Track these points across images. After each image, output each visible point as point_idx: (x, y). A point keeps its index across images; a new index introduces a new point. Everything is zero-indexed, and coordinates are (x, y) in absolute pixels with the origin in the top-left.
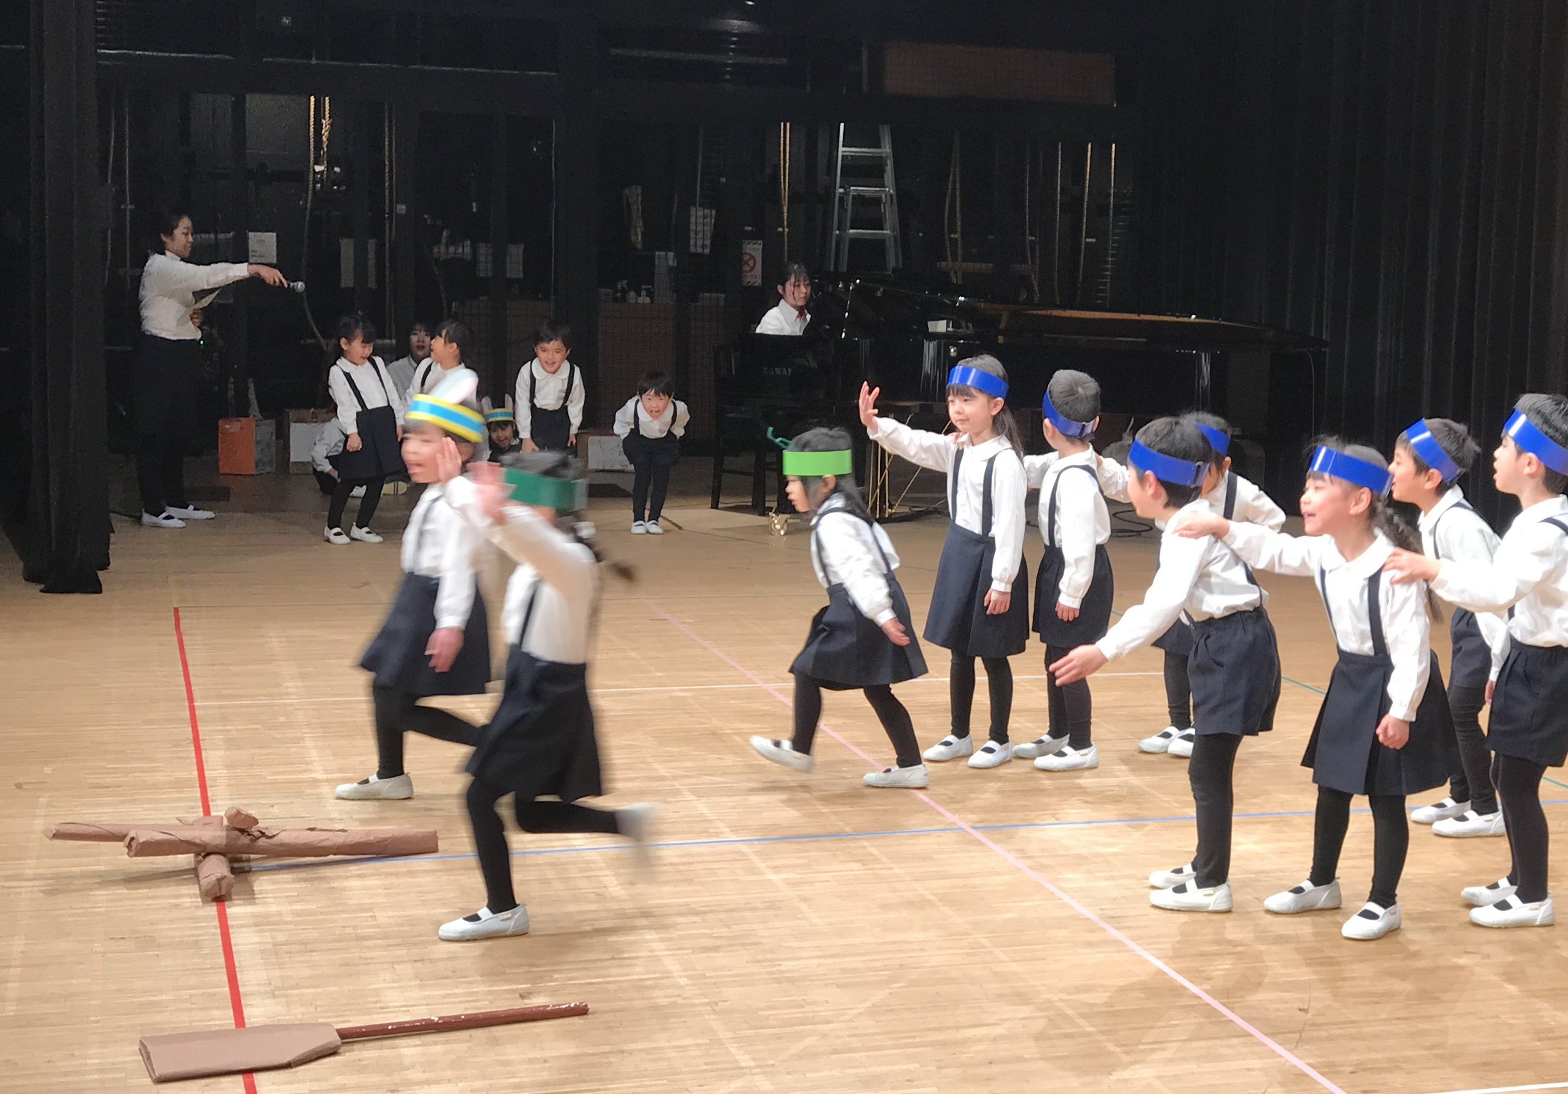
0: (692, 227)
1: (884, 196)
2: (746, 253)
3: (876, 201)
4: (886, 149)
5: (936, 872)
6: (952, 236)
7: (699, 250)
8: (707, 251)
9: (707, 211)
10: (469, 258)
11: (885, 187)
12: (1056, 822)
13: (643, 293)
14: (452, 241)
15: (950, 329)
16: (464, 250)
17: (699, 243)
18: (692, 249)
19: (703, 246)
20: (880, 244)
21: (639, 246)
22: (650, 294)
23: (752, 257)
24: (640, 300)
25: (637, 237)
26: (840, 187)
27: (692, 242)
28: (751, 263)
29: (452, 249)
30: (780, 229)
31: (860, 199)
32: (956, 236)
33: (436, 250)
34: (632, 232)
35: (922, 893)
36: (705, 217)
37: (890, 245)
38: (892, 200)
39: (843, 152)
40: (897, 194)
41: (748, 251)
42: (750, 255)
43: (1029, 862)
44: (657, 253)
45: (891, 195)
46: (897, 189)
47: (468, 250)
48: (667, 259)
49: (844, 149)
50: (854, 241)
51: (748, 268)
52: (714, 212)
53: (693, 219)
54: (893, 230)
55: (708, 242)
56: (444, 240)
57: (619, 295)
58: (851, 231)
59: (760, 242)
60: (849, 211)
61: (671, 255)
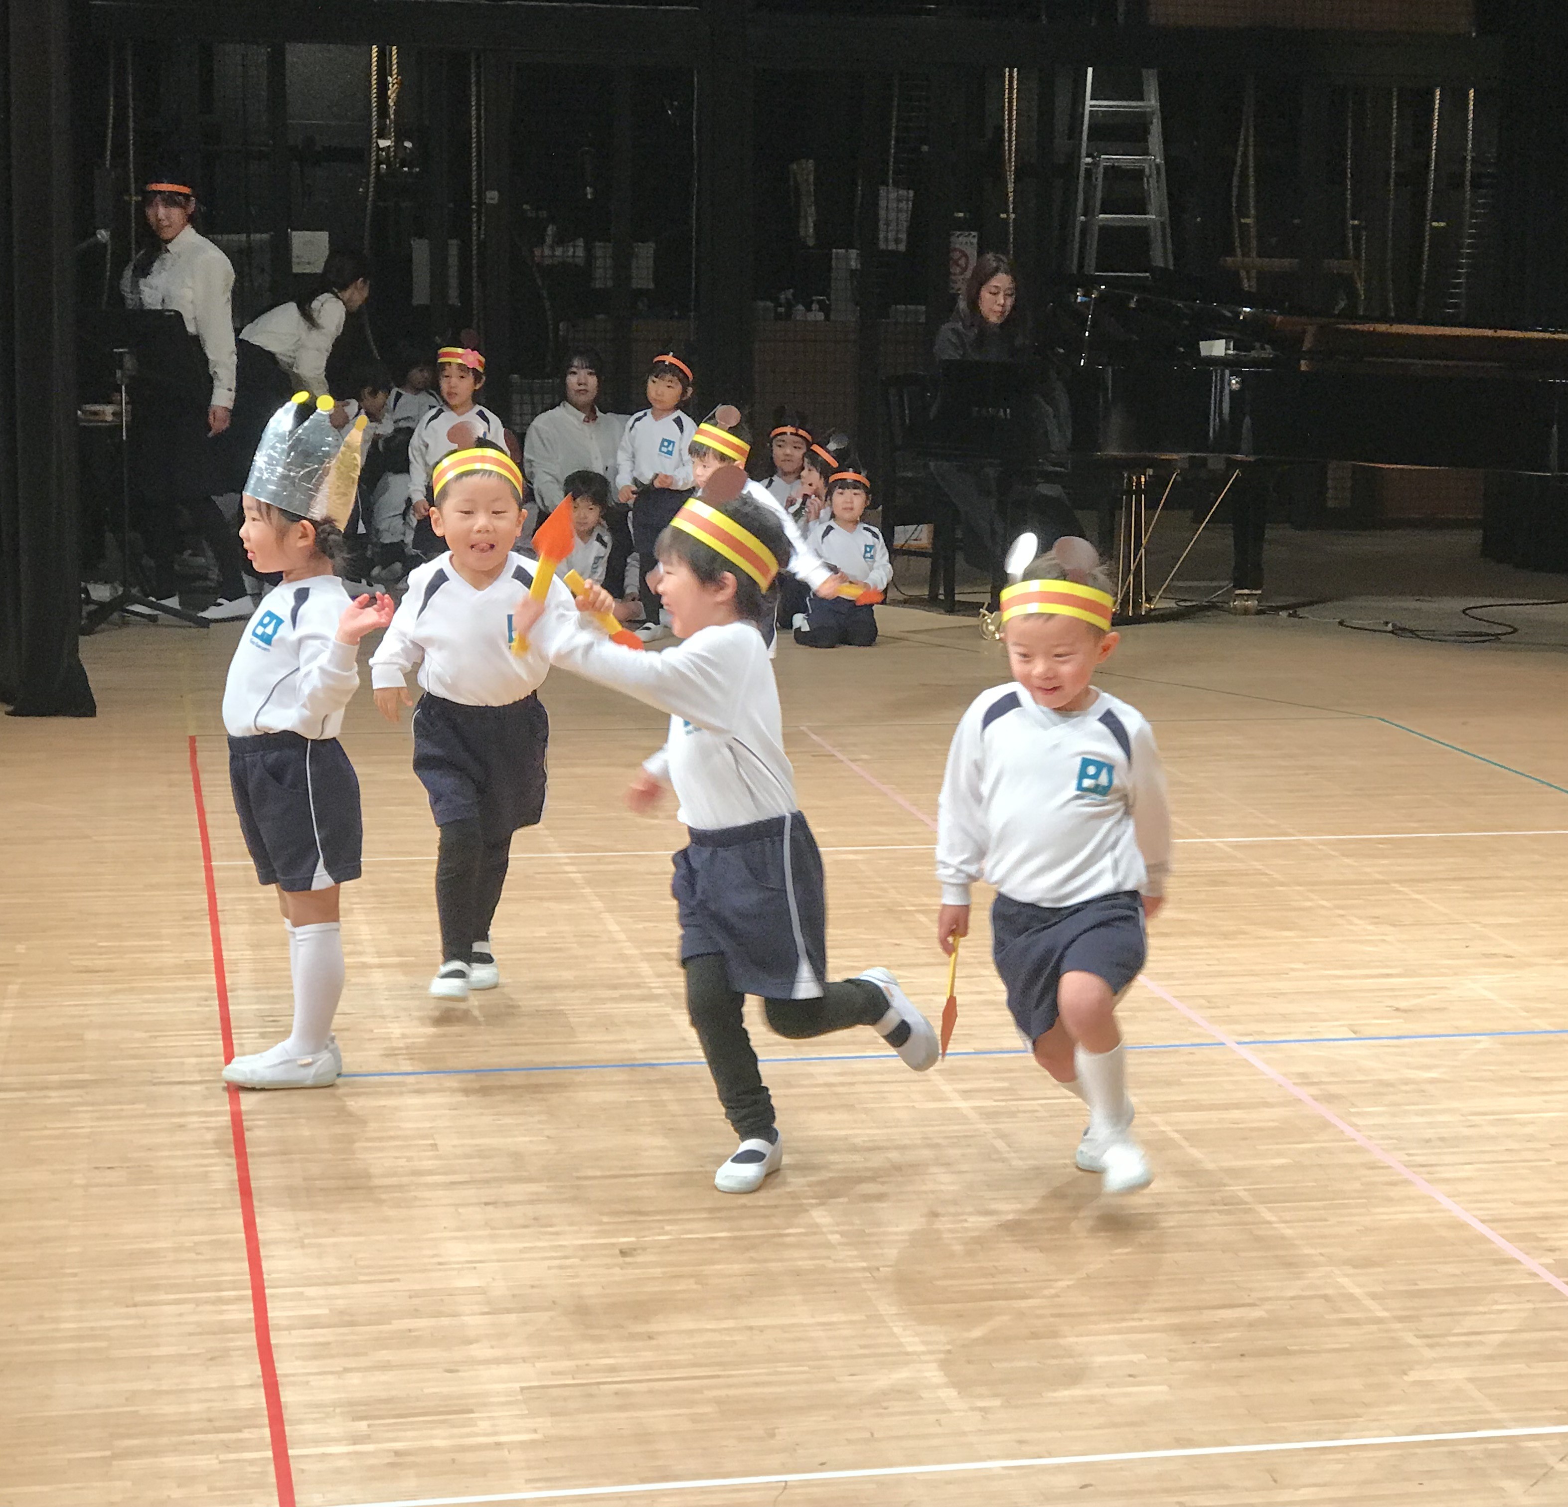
0: (882, 213)
1: (1146, 166)
2: (955, 250)
3: (1137, 175)
4: (1152, 102)
5: (1184, 1101)
6: (1243, 221)
7: (892, 246)
8: (902, 247)
9: (903, 192)
10: (580, 262)
11: (1148, 154)
12: (1353, 1036)
13: (815, 306)
14: (561, 240)
15: (1231, 352)
16: (576, 251)
17: (891, 236)
18: (882, 246)
19: (897, 241)
20: (1141, 234)
21: (811, 242)
22: (825, 309)
23: (965, 255)
24: (811, 317)
25: (808, 229)
26: (1088, 156)
27: (882, 236)
28: (962, 262)
29: (559, 252)
30: (1003, 216)
31: (1113, 172)
32: (1248, 221)
33: (537, 252)
34: (802, 223)
35: (1163, 1129)
36: (899, 200)
37: (1156, 235)
38: (1158, 174)
39: (1091, 106)
40: (1166, 163)
41: (957, 246)
42: (961, 251)
43: (1314, 1090)
44: (834, 250)
45: (1158, 166)
46: (1167, 158)
47: (580, 252)
48: (847, 259)
49: (1093, 103)
50: (1105, 230)
51: (958, 270)
52: (911, 193)
53: (883, 203)
54: (1160, 214)
55: (903, 236)
56: (549, 240)
57: (781, 310)
58: (1101, 216)
59: (974, 233)
60: (1100, 188)
61: (853, 253)
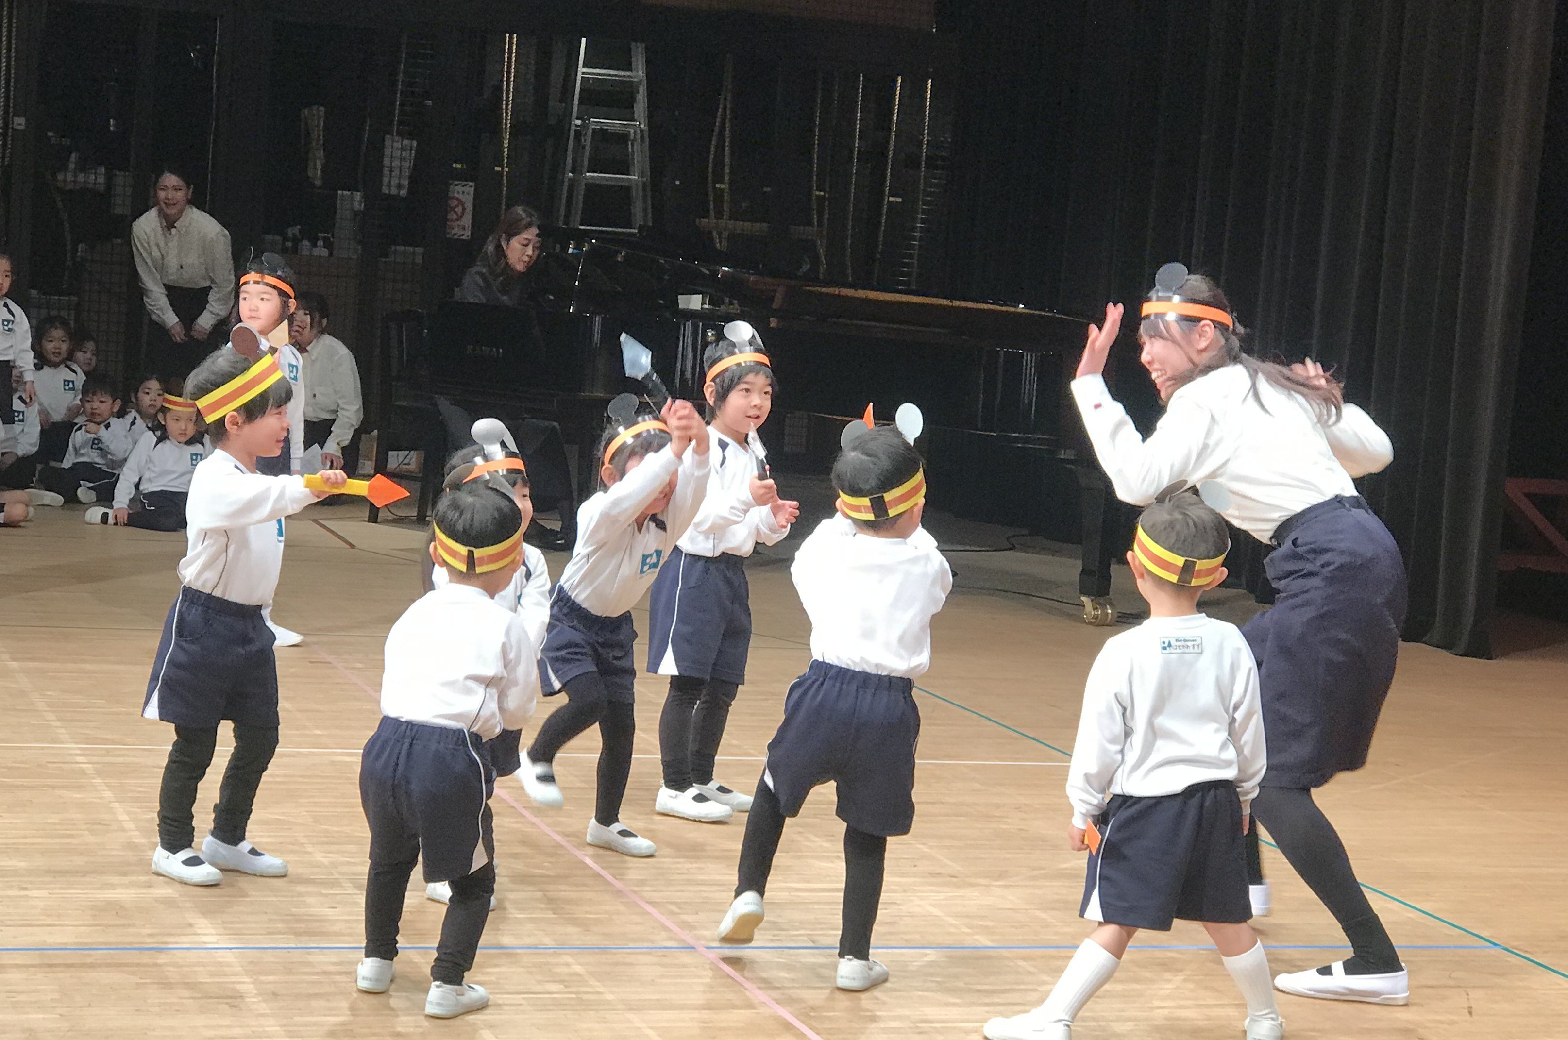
0: (387, 161)
1: (632, 131)
2: (453, 198)
3: (623, 138)
4: (639, 73)
5: (658, 1000)
6: (717, 186)
7: (394, 191)
8: (403, 193)
9: (406, 142)
10: (102, 188)
11: (634, 121)
12: (812, 945)
13: (320, 243)
14: (83, 167)
15: (707, 306)
16: (97, 178)
17: (395, 182)
18: (385, 190)
19: (400, 186)
20: (625, 191)
21: (318, 183)
22: (328, 244)
23: (461, 203)
24: (316, 252)
25: (316, 170)
26: (577, 119)
27: (386, 180)
28: (459, 210)
29: (81, 178)
30: (498, 169)
31: (602, 135)
32: (723, 186)
33: (60, 177)
34: (311, 164)
36: (403, 149)
37: (637, 195)
38: (642, 137)
39: (583, 73)
40: (650, 130)
41: (456, 195)
42: (458, 199)
44: (340, 192)
45: (642, 131)
46: (650, 124)
47: (101, 180)
48: (352, 199)
49: (585, 70)
50: (593, 188)
51: (455, 216)
52: (415, 143)
53: (387, 152)
54: (642, 175)
55: (406, 182)
56: (72, 166)
57: (289, 244)
58: (588, 174)
59: (471, 184)
60: (588, 148)
61: (358, 196)
